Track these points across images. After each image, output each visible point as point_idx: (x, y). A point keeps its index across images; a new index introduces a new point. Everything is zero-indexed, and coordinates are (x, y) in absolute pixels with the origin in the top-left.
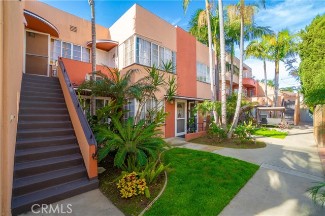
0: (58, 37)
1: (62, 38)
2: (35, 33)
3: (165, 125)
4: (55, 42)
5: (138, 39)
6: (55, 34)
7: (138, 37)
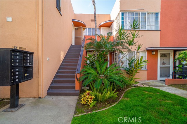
0: (86, 27)
1: (88, 27)
2: (77, 28)
3: (147, 70)
4: (85, 30)
5: (123, 14)
6: (84, 26)
7: (123, 12)
